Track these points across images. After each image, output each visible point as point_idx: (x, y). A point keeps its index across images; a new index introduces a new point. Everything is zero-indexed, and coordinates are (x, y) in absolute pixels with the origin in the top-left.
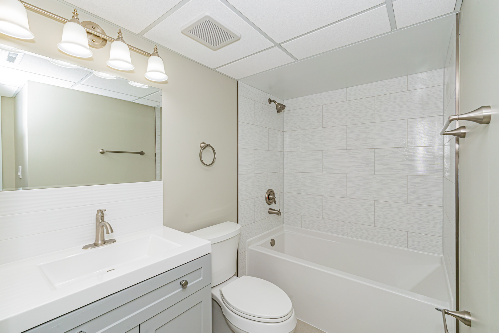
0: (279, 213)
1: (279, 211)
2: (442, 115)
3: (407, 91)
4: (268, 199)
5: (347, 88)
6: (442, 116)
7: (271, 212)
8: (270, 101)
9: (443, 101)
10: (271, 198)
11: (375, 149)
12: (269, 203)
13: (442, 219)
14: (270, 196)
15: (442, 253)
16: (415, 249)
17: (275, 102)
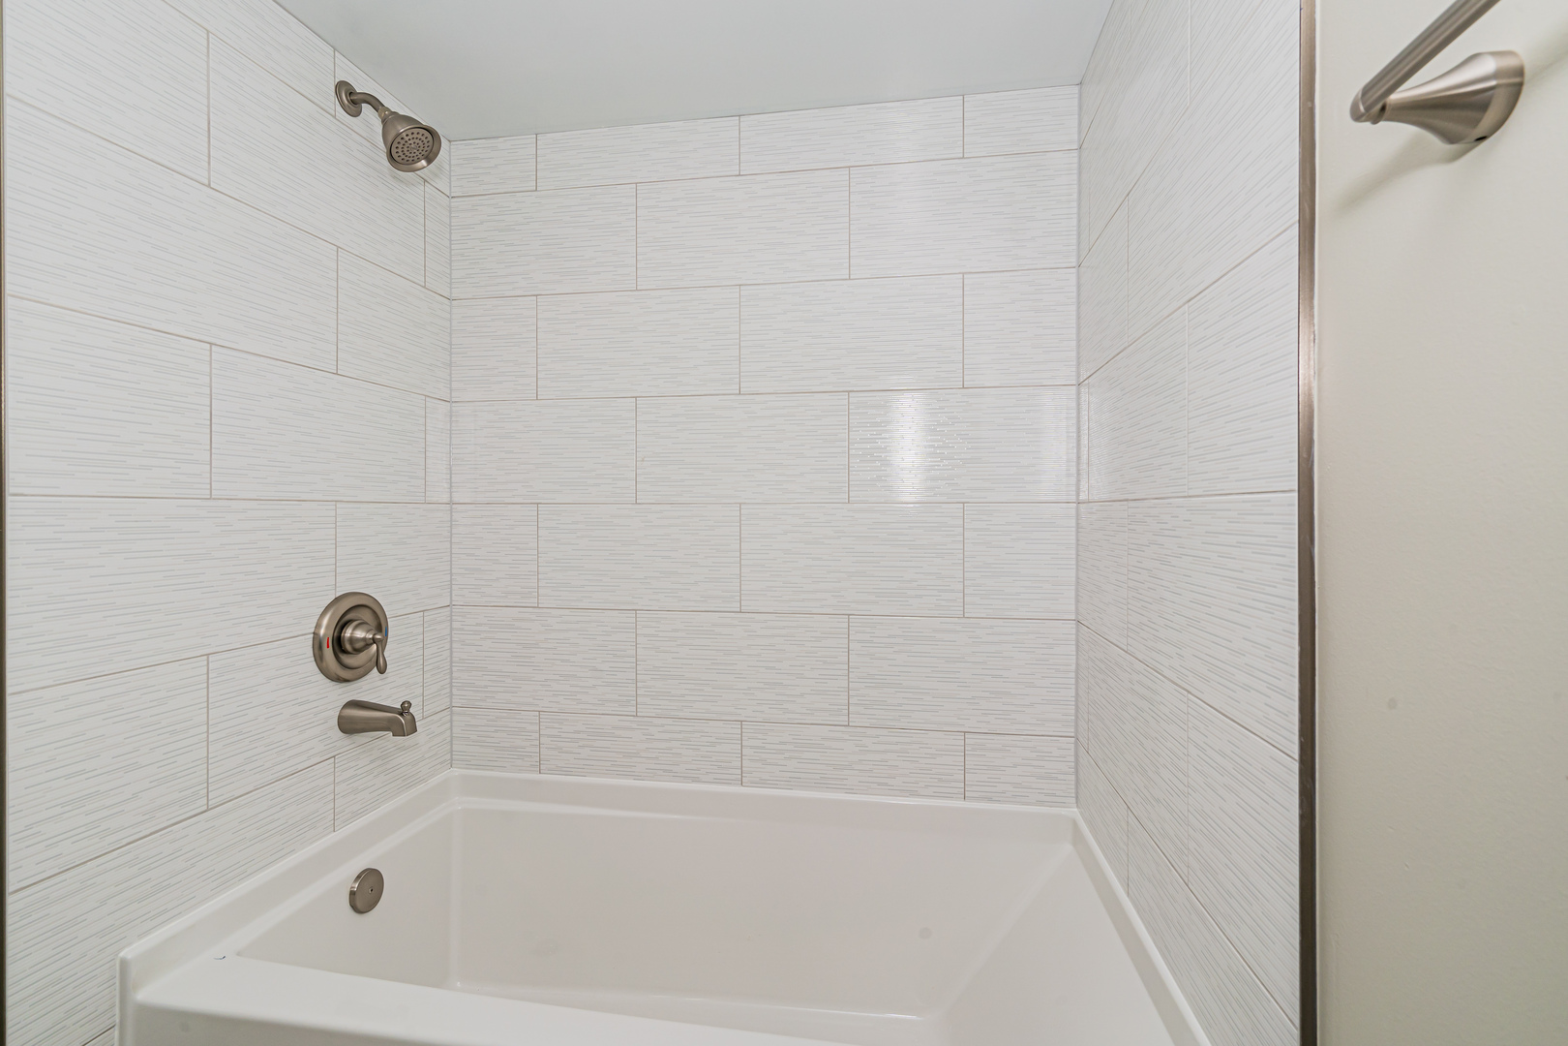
0: (400, 721)
1: (404, 709)
2: (1074, 264)
3: (963, 158)
4: (328, 652)
5: (742, 118)
6: (1074, 270)
7: (355, 722)
8: (353, 100)
9: (1075, 210)
10: (358, 645)
11: (849, 392)
12: (344, 674)
13: (1073, 667)
14: (348, 633)
15: (1074, 800)
16: (990, 800)
17: (375, 104)
